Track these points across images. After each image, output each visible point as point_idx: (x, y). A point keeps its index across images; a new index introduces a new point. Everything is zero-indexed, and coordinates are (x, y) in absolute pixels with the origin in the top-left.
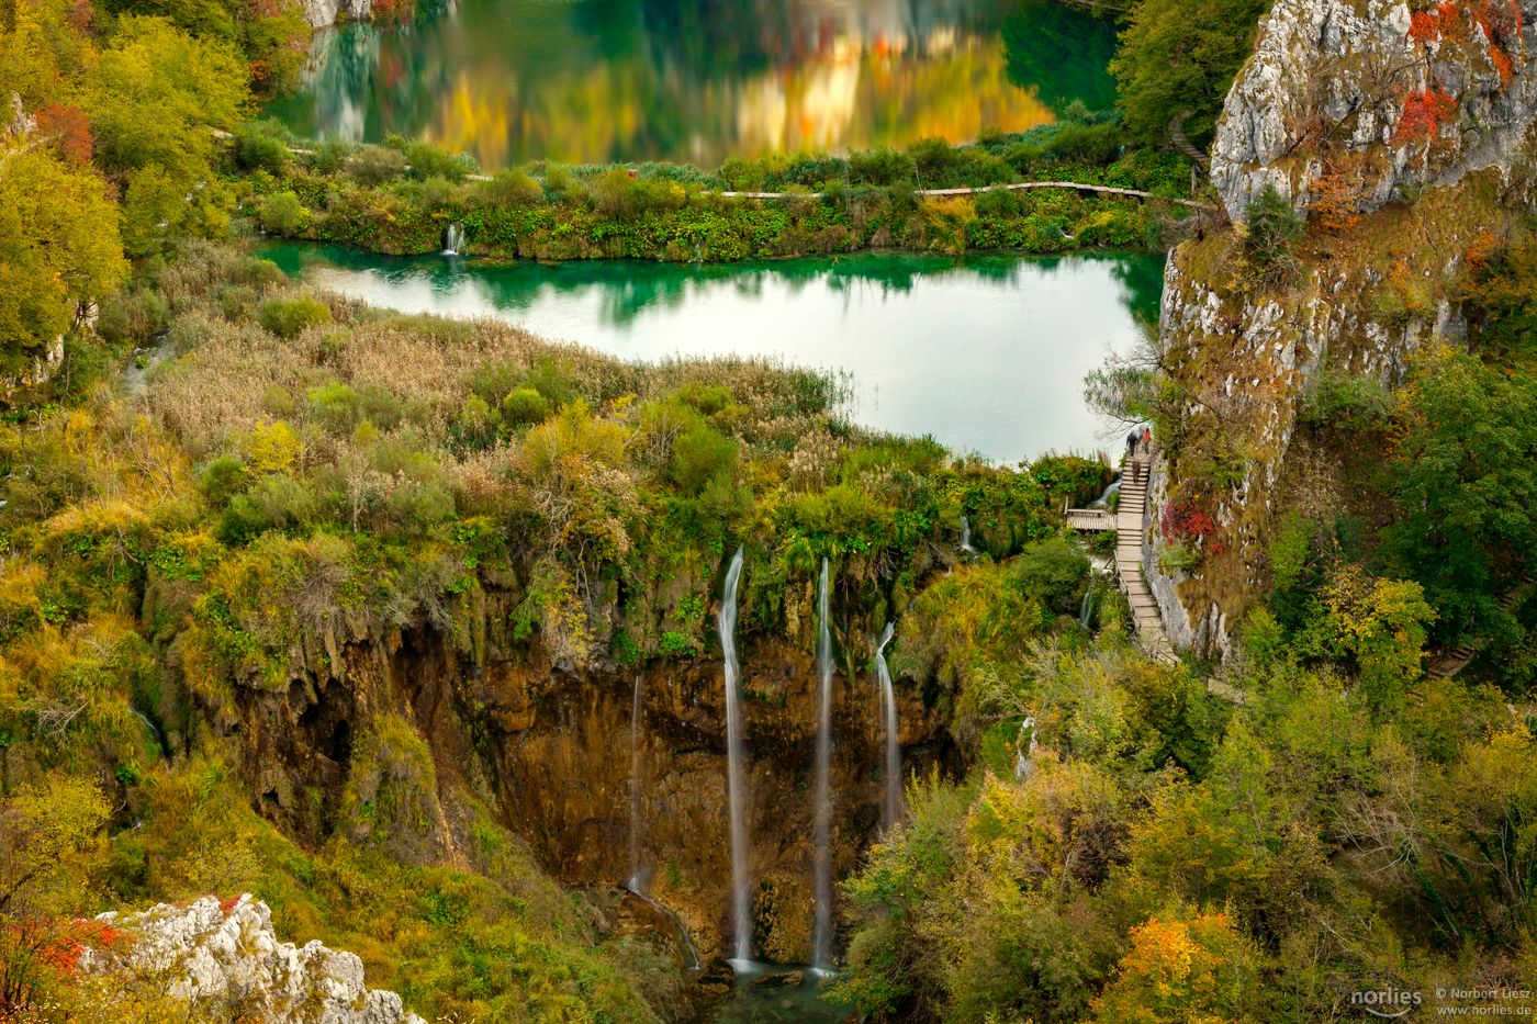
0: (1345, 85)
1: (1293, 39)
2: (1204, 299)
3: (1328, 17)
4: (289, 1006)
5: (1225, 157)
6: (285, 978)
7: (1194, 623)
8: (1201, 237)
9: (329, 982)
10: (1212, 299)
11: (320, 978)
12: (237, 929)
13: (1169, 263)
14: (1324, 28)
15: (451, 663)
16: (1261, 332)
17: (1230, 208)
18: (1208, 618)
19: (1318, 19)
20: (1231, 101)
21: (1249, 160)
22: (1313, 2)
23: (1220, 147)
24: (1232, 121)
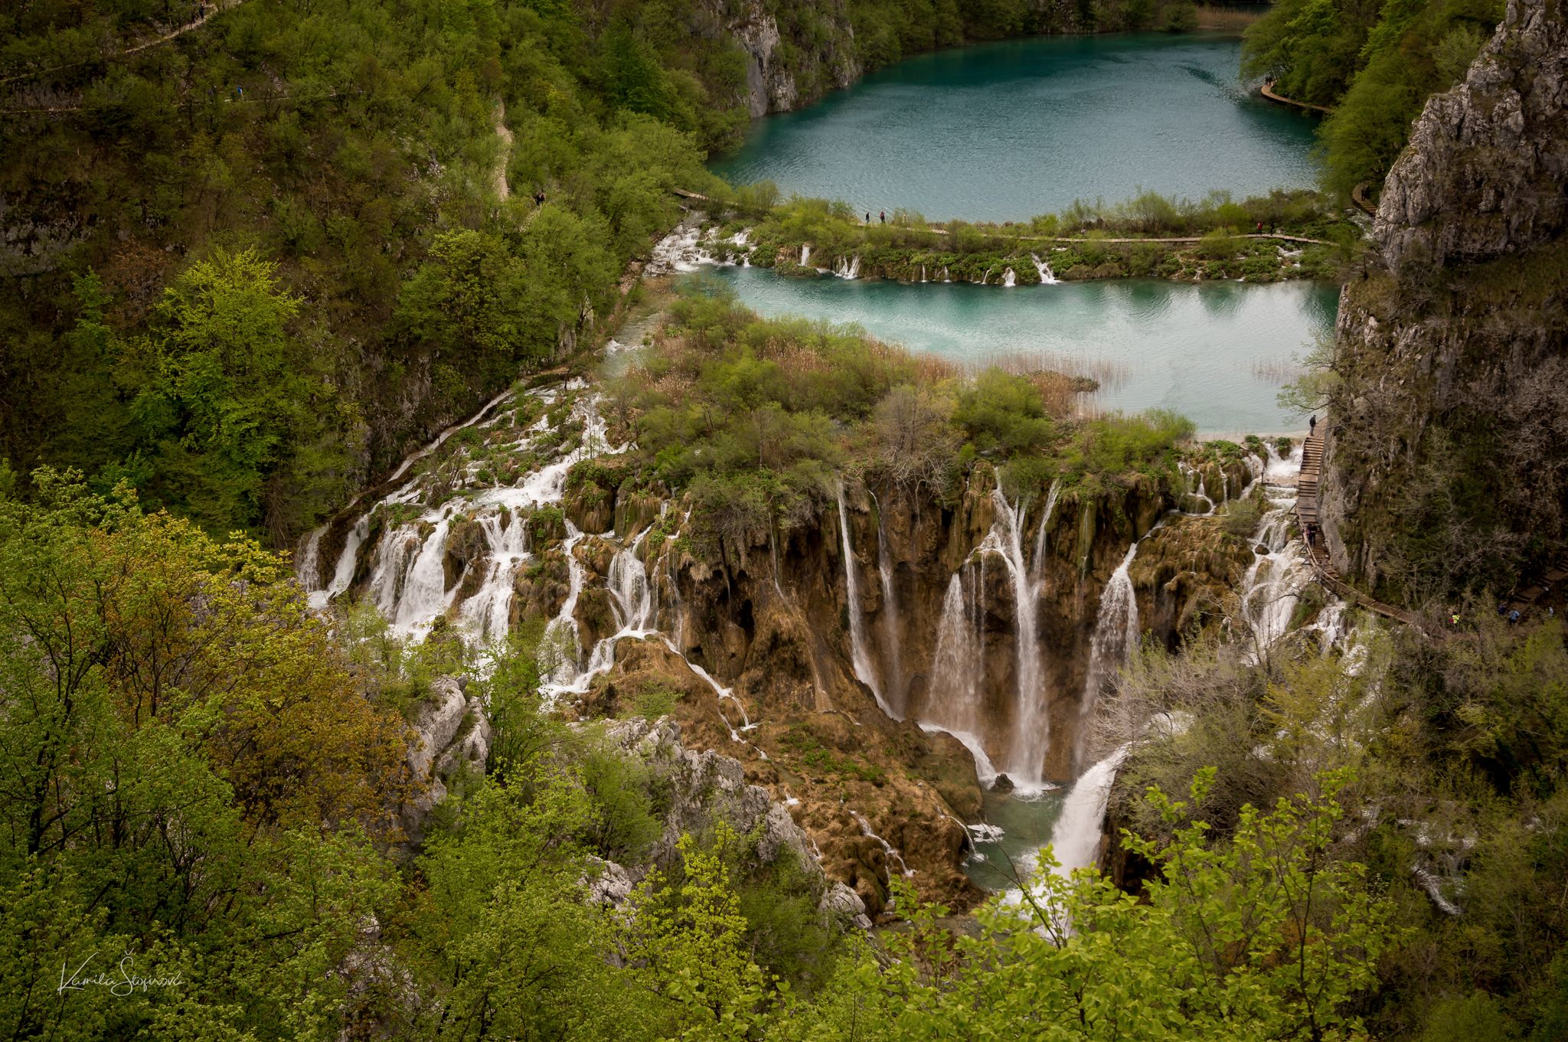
0: (1475, 170)
1: (1436, 135)
2: (1366, 323)
3: (1462, 120)
4: (691, 792)
5: (1385, 219)
6: (689, 775)
7: (1351, 555)
8: (1366, 276)
9: (720, 778)
10: (1372, 322)
11: (714, 775)
12: (657, 739)
13: (1342, 294)
14: (1459, 127)
15: (824, 562)
16: (1408, 346)
17: (1387, 255)
18: (1360, 551)
19: (1455, 121)
20: (1390, 178)
21: (1402, 222)
22: (1452, 109)
23: (1381, 211)
24: (1391, 193)
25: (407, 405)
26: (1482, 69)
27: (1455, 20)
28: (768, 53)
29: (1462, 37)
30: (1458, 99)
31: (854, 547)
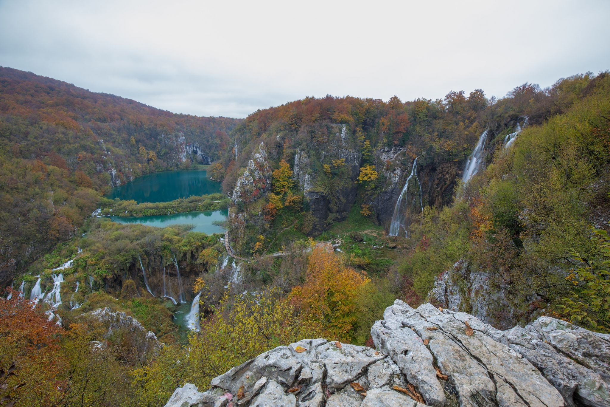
0: (247, 189)
1: (240, 184)
4: (114, 321)
6: (113, 318)
7: (235, 251)
10: (234, 214)
11: (119, 316)
12: (105, 312)
13: (229, 210)
15: (137, 270)
16: (240, 217)
17: (235, 203)
18: (237, 250)
19: (243, 182)
20: (234, 191)
21: (237, 197)
22: (242, 180)
23: (233, 196)
24: (235, 193)
25: (27, 253)
26: (247, 173)
27: (240, 167)
28: (114, 175)
29: (242, 169)
30: (243, 179)
31: (143, 267)
